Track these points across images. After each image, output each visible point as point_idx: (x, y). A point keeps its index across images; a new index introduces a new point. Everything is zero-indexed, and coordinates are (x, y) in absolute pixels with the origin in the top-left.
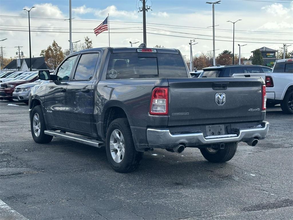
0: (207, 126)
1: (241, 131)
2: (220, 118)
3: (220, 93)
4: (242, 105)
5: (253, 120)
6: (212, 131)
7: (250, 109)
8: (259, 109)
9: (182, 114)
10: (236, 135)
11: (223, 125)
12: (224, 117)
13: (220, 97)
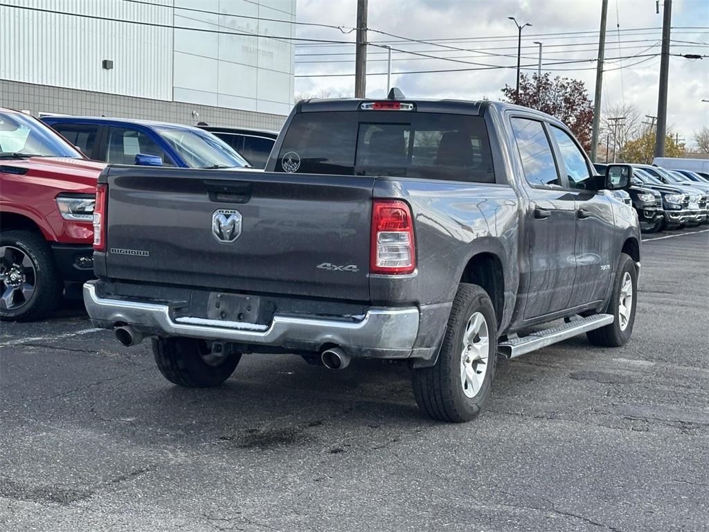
0: (212, 293)
1: (277, 319)
2: (232, 277)
3: (225, 211)
4: (293, 248)
5: (342, 297)
6: (222, 307)
7: (324, 264)
8: (354, 267)
9: (133, 252)
10: (263, 327)
11: (259, 297)
12: (245, 274)
13: (225, 223)
